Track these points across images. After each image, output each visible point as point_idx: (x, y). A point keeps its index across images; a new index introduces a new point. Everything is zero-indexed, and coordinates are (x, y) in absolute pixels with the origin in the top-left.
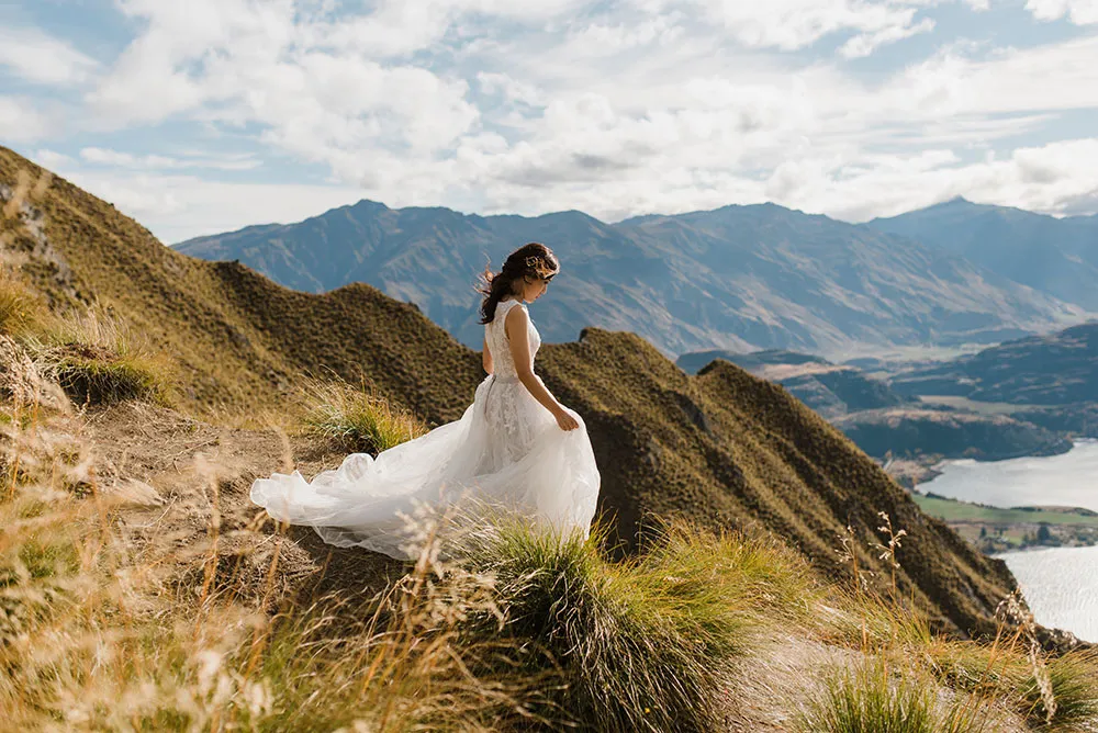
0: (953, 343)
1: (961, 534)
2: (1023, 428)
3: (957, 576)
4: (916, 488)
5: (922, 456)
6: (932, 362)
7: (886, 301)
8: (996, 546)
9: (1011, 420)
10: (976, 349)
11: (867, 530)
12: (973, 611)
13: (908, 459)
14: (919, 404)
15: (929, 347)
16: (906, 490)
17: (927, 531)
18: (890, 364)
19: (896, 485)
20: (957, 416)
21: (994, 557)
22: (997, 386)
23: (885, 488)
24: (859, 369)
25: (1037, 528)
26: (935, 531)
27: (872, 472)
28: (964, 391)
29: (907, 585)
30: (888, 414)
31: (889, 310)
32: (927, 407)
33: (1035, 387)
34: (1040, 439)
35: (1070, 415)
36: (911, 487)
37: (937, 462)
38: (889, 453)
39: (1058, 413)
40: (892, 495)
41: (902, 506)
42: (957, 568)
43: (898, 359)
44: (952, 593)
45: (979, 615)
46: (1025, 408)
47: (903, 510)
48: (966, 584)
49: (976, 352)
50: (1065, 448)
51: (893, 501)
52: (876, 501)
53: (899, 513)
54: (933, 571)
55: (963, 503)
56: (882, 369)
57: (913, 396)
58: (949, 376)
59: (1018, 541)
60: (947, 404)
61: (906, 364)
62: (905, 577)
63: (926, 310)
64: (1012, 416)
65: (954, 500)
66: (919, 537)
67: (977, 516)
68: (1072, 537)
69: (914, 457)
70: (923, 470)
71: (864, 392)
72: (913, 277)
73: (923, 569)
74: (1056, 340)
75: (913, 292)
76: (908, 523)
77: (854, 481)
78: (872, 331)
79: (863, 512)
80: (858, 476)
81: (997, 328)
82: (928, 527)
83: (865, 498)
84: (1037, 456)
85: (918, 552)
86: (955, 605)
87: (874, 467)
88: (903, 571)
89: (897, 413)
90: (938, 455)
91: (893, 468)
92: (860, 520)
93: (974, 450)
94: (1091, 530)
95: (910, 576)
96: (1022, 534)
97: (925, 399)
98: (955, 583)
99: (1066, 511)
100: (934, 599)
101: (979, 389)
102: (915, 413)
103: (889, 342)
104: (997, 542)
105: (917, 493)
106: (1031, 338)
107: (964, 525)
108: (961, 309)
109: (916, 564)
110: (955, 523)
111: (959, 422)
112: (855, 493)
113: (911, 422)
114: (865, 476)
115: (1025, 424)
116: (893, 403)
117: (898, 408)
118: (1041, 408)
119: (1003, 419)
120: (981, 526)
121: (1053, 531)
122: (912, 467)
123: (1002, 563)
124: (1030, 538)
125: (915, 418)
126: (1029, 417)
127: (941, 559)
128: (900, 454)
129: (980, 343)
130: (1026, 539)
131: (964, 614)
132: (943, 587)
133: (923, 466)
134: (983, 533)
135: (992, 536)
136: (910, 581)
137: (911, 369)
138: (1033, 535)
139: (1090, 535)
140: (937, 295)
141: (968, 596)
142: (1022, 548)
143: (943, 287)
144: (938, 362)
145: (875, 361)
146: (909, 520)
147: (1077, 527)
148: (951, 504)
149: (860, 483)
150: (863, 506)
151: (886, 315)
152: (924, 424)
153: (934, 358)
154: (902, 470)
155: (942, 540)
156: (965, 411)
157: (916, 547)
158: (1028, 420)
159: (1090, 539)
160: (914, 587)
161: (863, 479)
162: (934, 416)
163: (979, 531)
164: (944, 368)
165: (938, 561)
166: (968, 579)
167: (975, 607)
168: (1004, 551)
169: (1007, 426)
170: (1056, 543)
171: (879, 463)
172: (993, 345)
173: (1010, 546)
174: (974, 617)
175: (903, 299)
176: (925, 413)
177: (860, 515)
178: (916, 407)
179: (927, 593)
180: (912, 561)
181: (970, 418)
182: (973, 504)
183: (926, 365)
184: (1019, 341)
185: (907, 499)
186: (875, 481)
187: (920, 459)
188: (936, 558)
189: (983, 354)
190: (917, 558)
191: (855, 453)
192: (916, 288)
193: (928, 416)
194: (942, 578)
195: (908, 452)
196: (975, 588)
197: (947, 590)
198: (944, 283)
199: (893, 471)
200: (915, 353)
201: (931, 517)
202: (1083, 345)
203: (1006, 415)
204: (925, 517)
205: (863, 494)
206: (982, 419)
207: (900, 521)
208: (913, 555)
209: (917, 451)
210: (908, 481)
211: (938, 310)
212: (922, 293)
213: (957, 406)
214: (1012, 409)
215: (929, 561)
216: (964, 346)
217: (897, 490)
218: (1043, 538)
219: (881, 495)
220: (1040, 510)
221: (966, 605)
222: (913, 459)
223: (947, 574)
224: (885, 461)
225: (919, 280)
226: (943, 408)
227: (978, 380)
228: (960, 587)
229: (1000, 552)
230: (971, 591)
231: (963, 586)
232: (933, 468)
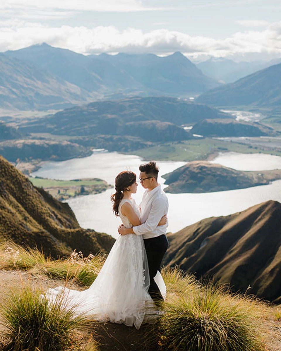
0: (45, 109)
1: (50, 193)
2: (73, 146)
3: (49, 211)
4: (31, 174)
5: (33, 160)
6: (35, 118)
7: (14, 90)
8: (64, 197)
9: (69, 143)
10: (54, 112)
11: (10, 195)
12: (56, 226)
13: (27, 162)
14: (31, 137)
15: (33, 111)
16: (26, 176)
17: (36, 194)
18: (17, 119)
19: (22, 174)
20: (47, 142)
21: (63, 202)
22: (63, 128)
23: (17, 176)
24: (3, 122)
25: (80, 188)
26: (39, 193)
27: (11, 169)
28: (50, 131)
29: (28, 218)
30: (17, 142)
31: (16, 94)
32: (34, 138)
33: (78, 128)
34: (81, 151)
35: (92, 140)
36: (28, 174)
37: (39, 162)
38: (18, 160)
39: (87, 139)
40: (20, 179)
41: (25, 184)
42: (49, 208)
43: (20, 117)
44: (47, 219)
45: (59, 227)
46: (74, 138)
47: (25, 185)
48: (53, 215)
49: (54, 113)
50: (90, 154)
51: (21, 182)
52: (14, 182)
53: (23, 187)
54: (39, 211)
55: (50, 180)
56: (13, 122)
57: (28, 133)
58: (43, 124)
59: (73, 194)
60: (42, 137)
61: (24, 119)
62: (27, 215)
63: (32, 94)
64: (69, 141)
65: (47, 179)
66: (33, 196)
67: (56, 184)
68: (93, 191)
69: (29, 161)
70: (33, 167)
71: (6, 132)
72: (25, 79)
73: (35, 210)
74: (85, 108)
75: (26, 86)
76: (27, 190)
77: (3, 173)
78: (8, 104)
79: (7, 187)
80: (5, 171)
81: (62, 103)
82: (36, 192)
83: (8, 181)
84: (79, 158)
85: (32, 203)
86: (48, 224)
87: (12, 167)
88: (26, 212)
89: (22, 141)
90: (39, 160)
91: (20, 167)
92: (6, 191)
93: (54, 156)
94: (100, 187)
95: (29, 214)
96: (74, 191)
97: (33, 135)
98: (48, 215)
99: (91, 180)
100: (40, 223)
101: (56, 130)
102: (29, 141)
103: (16, 109)
104: (64, 195)
105: (31, 177)
106: (76, 107)
107: (52, 189)
108: (47, 94)
109: (32, 208)
110: (47, 188)
111: (47, 144)
112: (4, 179)
113: (27, 145)
114: (8, 171)
115: (74, 144)
116: (19, 137)
117: (22, 139)
118: (81, 138)
119: (65, 143)
120: (58, 189)
121: (86, 189)
122: (28, 166)
123: (66, 204)
124: (77, 192)
125: (29, 144)
126: (76, 141)
127: (42, 205)
128: (23, 160)
129: (56, 109)
130: (76, 193)
131: (53, 228)
132: (43, 217)
133: (33, 164)
134: (59, 192)
135: (63, 193)
136: (29, 216)
137: (26, 121)
138: (78, 190)
139: (100, 189)
140: (36, 87)
141: (54, 219)
142: (75, 197)
143: (39, 84)
144: (38, 118)
145: (10, 118)
146: (28, 189)
147: (95, 186)
148: (46, 180)
149: (6, 174)
150: (7, 185)
151: (14, 96)
152: (33, 146)
153: (36, 116)
154: (24, 167)
155: (42, 197)
156: (50, 139)
157: (31, 201)
158: (76, 143)
159: (100, 191)
160: (31, 218)
161: (7, 172)
162: (38, 142)
163: (57, 191)
164: (40, 121)
165: (40, 206)
166: (53, 212)
167: (57, 224)
168: (68, 199)
169: (67, 146)
170: (87, 193)
171: (13, 165)
172: (61, 110)
173: (70, 196)
174: (57, 228)
175: (22, 89)
176: (33, 141)
177: (7, 189)
178: (29, 138)
179: (36, 221)
180: (30, 207)
181: (53, 143)
182: (55, 180)
183: (33, 119)
184: (71, 109)
185: (27, 180)
186: (12, 173)
187: (32, 162)
188: (40, 205)
189: (57, 114)
190: (32, 206)
191: (3, 161)
192: (27, 84)
193: (35, 142)
194: (42, 213)
195: (26, 159)
196: (56, 216)
197: (45, 218)
198: (39, 82)
199: (20, 168)
200: (28, 114)
201: (38, 186)
202: (96, 111)
203: (67, 140)
204: (35, 187)
205: (7, 179)
206: (57, 143)
207: (25, 191)
208: (30, 205)
209: (30, 158)
210: (27, 172)
211: (37, 94)
212: (30, 87)
213: (46, 137)
214: (69, 138)
215: (37, 206)
216: (49, 111)
217: (23, 176)
218: (83, 192)
219: (15, 179)
220: (81, 180)
221: (53, 224)
222: (29, 162)
223: (45, 211)
224: (17, 163)
225: (29, 81)
226: (41, 139)
227: (55, 126)
228: (50, 216)
229: (66, 199)
230: (55, 217)
231: (52, 216)
232: (37, 165)
